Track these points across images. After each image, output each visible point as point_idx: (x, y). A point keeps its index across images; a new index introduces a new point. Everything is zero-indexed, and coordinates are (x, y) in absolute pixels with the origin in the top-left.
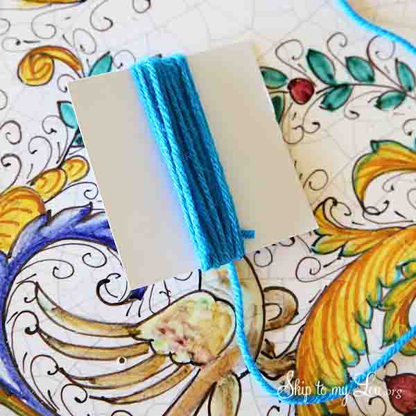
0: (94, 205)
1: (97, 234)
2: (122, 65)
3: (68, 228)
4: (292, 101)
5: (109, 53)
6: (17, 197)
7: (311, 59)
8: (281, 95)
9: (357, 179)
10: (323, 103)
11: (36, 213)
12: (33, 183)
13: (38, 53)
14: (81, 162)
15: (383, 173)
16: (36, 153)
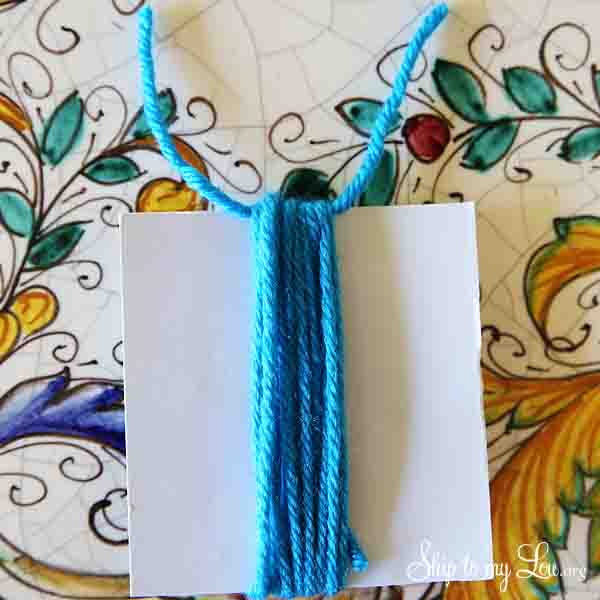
0: (72, 372)
1: (81, 422)
2: (101, 114)
3: (31, 416)
4: (411, 158)
5: (76, 92)
7: (440, 78)
8: (391, 148)
9: (533, 289)
10: (464, 157)
14: (44, 297)
15: (577, 277)
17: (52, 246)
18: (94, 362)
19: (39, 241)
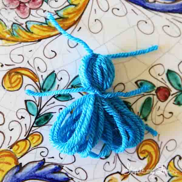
0: (46, 160)
1: (47, 176)
2: (61, 79)
3: (31, 173)
4: (158, 100)
5: (54, 71)
6: (3, 156)
7: (169, 75)
8: (151, 96)
10: (175, 101)
11: (14, 165)
12: (11, 147)
13: (13, 72)
14: (39, 135)
16: (13, 130)
17: (42, 119)
18: (53, 157)
19: (38, 118)
